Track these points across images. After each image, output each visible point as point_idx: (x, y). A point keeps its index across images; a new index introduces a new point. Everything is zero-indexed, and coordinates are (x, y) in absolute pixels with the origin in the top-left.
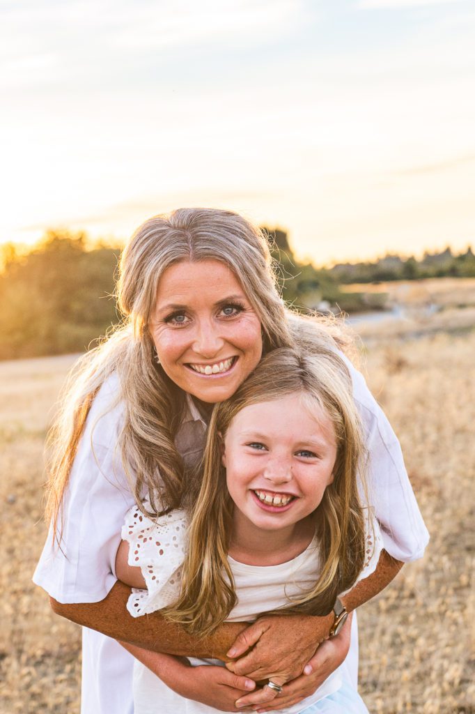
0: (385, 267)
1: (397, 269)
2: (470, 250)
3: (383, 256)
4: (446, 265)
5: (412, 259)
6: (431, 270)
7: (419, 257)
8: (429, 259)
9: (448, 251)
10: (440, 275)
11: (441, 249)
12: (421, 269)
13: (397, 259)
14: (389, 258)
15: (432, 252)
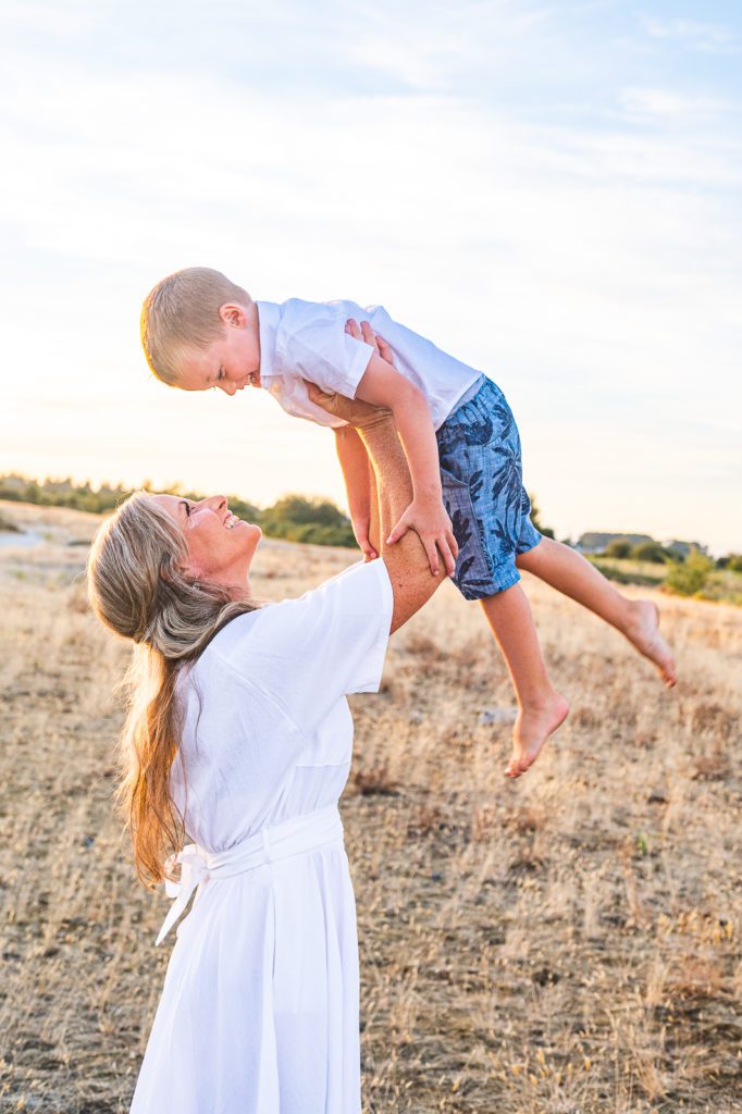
0: (9, 486)
1: (22, 491)
2: (88, 484)
4: (68, 496)
5: (35, 482)
6: (53, 498)
7: (41, 483)
8: (50, 485)
9: (68, 482)
10: (60, 504)
11: (63, 479)
12: (43, 494)
13: (21, 480)
14: (13, 477)
15: (53, 480)
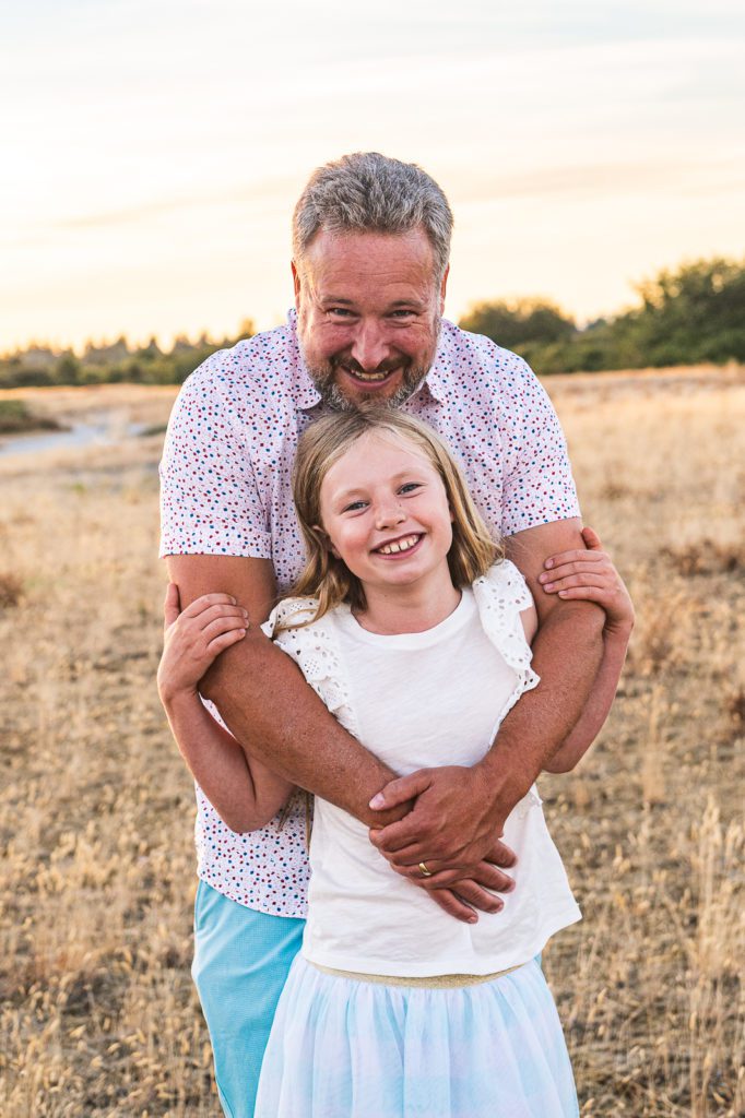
0: (30, 364)
2: (153, 342)
3: (24, 347)
4: (124, 364)
5: (69, 353)
6: (103, 371)
7: (79, 351)
8: (96, 354)
9: (122, 343)
10: (116, 378)
11: (112, 340)
12: (86, 369)
13: (47, 352)
14: (35, 350)
15: (98, 344)
